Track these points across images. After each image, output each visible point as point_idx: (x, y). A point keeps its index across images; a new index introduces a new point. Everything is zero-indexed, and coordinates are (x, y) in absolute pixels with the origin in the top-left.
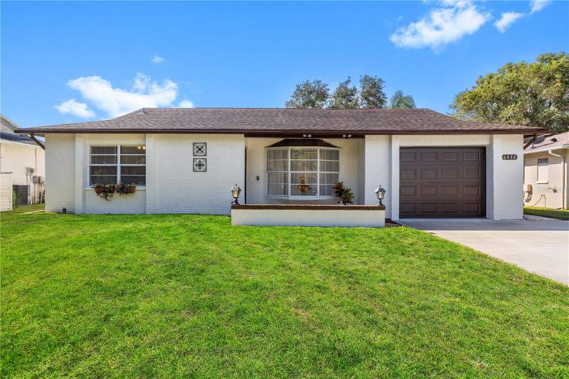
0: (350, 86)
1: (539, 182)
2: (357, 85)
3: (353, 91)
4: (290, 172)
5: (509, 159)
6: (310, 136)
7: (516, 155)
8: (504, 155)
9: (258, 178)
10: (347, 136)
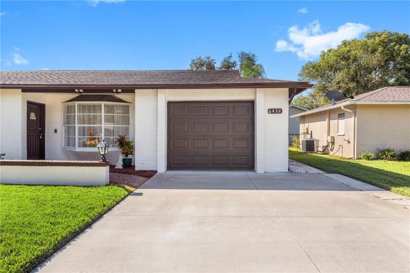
0: (232, 60)
1: (339, 134)
2: (236, 59)
3: (234, 64)
4: (77, 125)
5: (275, 113)
6: (81, 91)
7: (281, 109)
8: (269, 110)
9: (56, 131)
10: (117, 90)
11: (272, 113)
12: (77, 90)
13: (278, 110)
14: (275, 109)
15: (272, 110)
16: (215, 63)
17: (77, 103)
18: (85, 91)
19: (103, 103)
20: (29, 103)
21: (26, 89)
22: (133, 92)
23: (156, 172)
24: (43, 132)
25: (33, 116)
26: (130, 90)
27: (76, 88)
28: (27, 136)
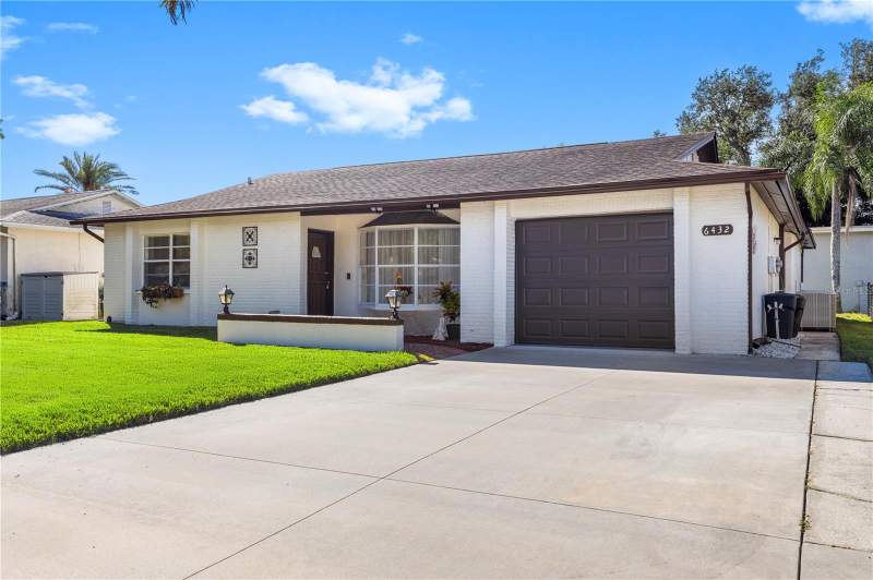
4: (377, 267)
5: (716, 234)
6: (379, 209)
7: (730, 226)
8: (705, 227)
9: (349, 276)
10: (432, 205)
11: (711, 234)
12: (373, 209)
13: (724, 227)
14: (717, 227)
15: (710, 228)
16: (769, 84)
17: (377, 228)
18: (385, 208)
19: (416, 227)
20: (311, 231)
21: (307, 211)
22: (458, 207)
23: (493, 345)
24: (330, 277)
25: (316, 253)
26: (454, 203)
27: (373, 206)
28: (308, 284)
